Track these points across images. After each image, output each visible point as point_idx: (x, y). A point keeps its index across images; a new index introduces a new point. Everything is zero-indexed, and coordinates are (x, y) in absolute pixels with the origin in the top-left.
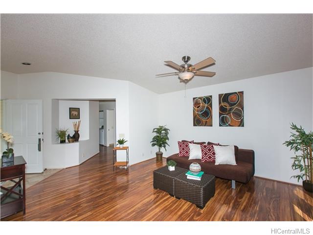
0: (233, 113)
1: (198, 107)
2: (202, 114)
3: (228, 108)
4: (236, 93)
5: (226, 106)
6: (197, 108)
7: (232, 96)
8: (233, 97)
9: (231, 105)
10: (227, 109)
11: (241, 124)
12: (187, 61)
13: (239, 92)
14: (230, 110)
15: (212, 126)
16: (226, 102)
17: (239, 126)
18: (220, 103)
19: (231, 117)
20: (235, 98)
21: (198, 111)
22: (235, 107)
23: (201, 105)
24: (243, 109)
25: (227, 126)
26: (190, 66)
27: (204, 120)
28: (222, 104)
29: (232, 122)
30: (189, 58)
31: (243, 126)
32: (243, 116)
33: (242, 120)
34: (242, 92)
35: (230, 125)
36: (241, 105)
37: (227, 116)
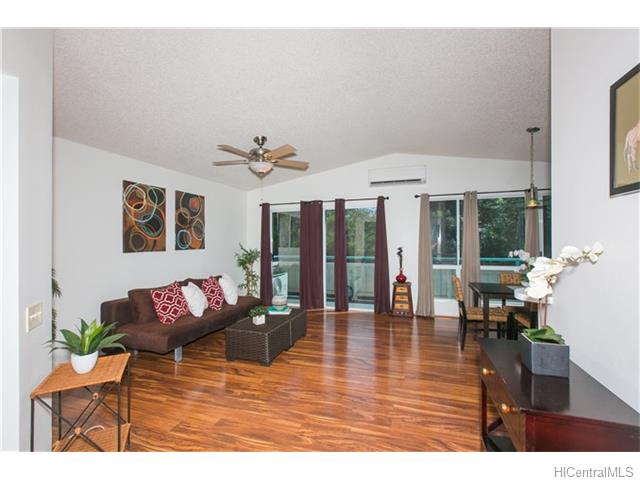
0: (194, 227)
1: (138, 207)
2: (146, 225)
3: (189, 218)
5: (186, 215)
6: (136, 207)
7: (193, 199)
8: (195, 202)
9: (192, 214)
10: (187, 219)
12: (263, 144)
13: (201, 197)
14: (191, 221)
15: (164, 250)
16: (186, 207)
17: (200, 248)
18: (177, 208)
19: (191, 235)
20: (196, 204)
21: (136, 215)
22: (197, 218)
23: (145, 202)
24: (204, 222)
25: (187, 249)
26: (266, 151)
27: (150, 237)
28: (181, 210)
29: (192, 241)
30: (264, 139)
31: (204, 248)
32: (204, 234)
33: (203, 240)
34: (203, 198)
35: (191, 248)
36: (202, 217)
37: (188, 232)
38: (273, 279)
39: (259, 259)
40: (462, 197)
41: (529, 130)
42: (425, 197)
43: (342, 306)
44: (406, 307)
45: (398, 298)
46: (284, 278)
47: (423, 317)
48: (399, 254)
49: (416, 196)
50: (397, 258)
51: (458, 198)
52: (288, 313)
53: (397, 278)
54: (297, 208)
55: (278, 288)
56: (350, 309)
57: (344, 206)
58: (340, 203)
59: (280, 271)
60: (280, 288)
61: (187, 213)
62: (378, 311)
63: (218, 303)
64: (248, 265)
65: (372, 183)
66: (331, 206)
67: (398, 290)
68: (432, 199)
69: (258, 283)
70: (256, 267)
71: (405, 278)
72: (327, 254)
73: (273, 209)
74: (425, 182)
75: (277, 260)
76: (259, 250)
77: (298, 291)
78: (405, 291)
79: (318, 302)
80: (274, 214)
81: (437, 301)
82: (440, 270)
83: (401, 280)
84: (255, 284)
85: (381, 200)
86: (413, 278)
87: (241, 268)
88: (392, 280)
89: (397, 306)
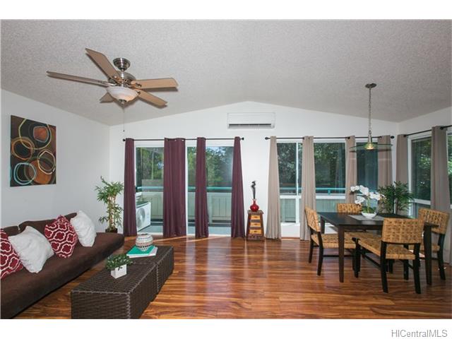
0: (40, 160)
3: (32, 149)
4: (45, 125)
5: (28, 145)
7: (41, 129)
8: (41, 132)
9: (38, 145)
10: (29, 150)
11: (52, 180)
13: (50, 126)
14: (37, 153)
17: (49, 183)
19: (36, 168)
20: (44, 134)
22: (45, 150)
24: (55, 154)
25: (30, 184)
28: (21, 139)
29: (38, 176)
31: (55, 183)
32: (55, 167)
33: (54, 174)
34: (54, 128)
35: (35, 183)
36: (53, 148)
37: (31, 165)
38: (137, 210)
39: (122, 192)
40: (301, 141)
41: (368, 86)
42: (273, 139)
43: (202, 232)
44: (259, 232)
45: (253, 225)
46: (147, 208)
47: (272, 239)
48: (253, 187)
49: (267, 138)
50: (251, 190)
51: (298, 141)
52: (154, 254)
53: (251, 207)
54: (162, 144)
55: (141, 217)
56: (210, 235)
57: (204, 144)
58: (201, 141)
59: (143, 202)
60: (144, 217)
61: (31, 143)
62: (234, 235)
63: (67, 249)
64: (110, 198)
65: (231, 125)
66: (194, 144)
67: (253, 218)
68: (279, 141)
69: (122, 215)
70: (119, 200)
71: (258, 207)
72: (189, 186)
73: (137, 145)
74: (274, 127)
75: (141, 190)
76: (122, 182)
77: (162, 218)
78: (259, 218)
79: (180, 229)
80: (139, 150)
81: (283, 225)
82: (286, 200)
83: (255, 209)
84: (118, 216)
85: (237, 140)
86: (264, 207)
87: (103, 201)
88: (247, 208)
89: (252, 231)
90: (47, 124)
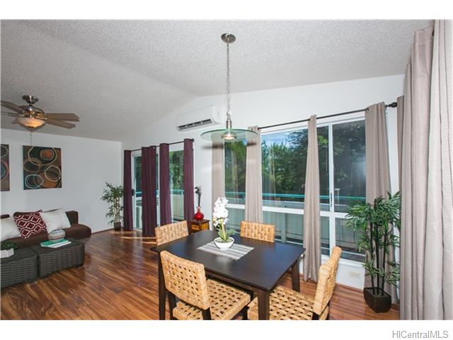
0: (47, 172)
3: (40, 165)
4: (51, 148)
5: (36, 163)
7: (46, 151)
8: (47, 153)
9: (44, 162)
10: (37, 167)
11: (59, 185)
13: (55, 148)
14: (43, 168)
15: (8, 190)
16: (36, 157)
17: (56, 187)
18: (25, 158)
19: (44, 177)
20: (50, 154)
22: (50, 165)
24: (60, 168)
25: (38, 188)
28: (30, 159)
29: (45, 182)
31: (61, 187)
32: (61, 176)
33: (60, 181)
34: (60, 149)
35: (42, 187)
36: (59, 163)
37: (38, 176)
61: (38, 161)
90: (52, 147)
